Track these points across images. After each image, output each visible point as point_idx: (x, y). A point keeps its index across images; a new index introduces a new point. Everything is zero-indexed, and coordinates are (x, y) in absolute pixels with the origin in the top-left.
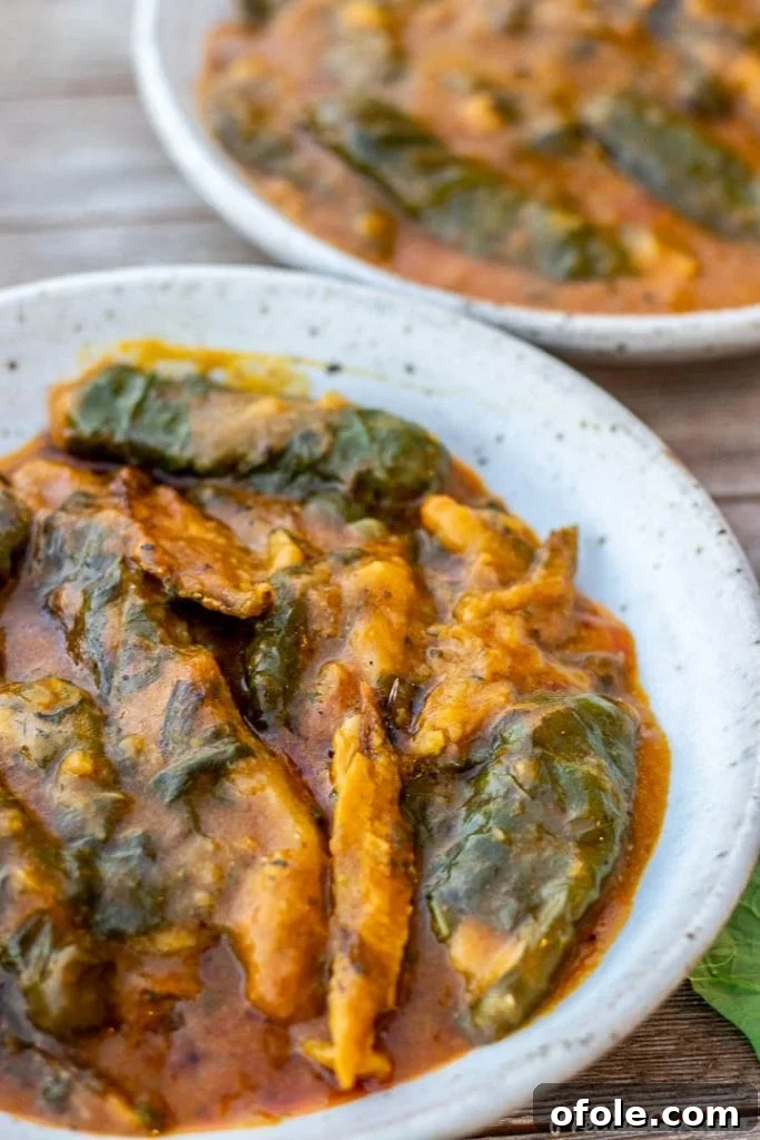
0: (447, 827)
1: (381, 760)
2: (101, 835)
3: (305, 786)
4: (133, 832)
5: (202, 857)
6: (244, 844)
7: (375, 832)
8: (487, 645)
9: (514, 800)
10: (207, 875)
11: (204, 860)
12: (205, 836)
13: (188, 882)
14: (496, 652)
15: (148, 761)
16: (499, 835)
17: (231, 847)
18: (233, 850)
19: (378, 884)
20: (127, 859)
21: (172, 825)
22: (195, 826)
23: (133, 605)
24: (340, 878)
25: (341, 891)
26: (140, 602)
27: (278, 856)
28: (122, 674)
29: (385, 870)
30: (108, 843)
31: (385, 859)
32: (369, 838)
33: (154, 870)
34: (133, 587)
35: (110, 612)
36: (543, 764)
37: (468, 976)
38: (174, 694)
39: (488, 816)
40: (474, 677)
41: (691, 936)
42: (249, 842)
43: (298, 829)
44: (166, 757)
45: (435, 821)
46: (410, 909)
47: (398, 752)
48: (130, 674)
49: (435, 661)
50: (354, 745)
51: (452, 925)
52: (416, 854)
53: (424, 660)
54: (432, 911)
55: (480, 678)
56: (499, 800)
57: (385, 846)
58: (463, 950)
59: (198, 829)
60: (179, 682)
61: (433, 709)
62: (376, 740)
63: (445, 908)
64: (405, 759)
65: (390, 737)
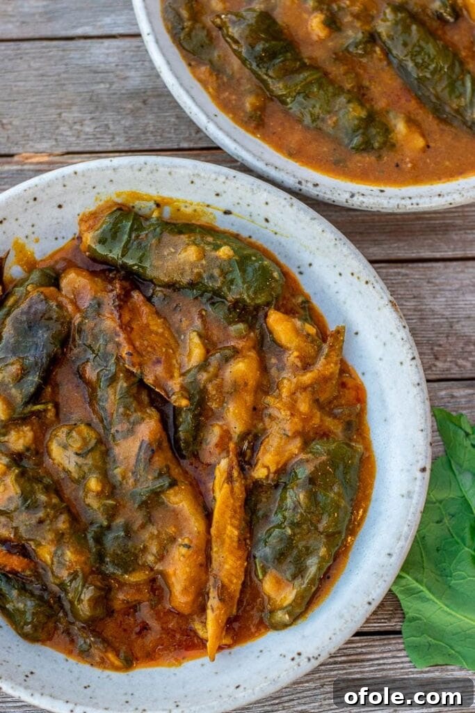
0: (266, 516)
1: (237, 484)
2: (105, 523)
3: (201, 493)
4: (120, 521)
5: (152, 537)
6: (171, 530)
7: (232, 525)
8: (292, 415)
9: (297, 513)
10: (154, 548)
11: (153, 540)
12: (153, 525)
13: (145, 549)
14: (296, 420)
15: (127, 483)
16: (289, 531)
17: (166, 531)
18: (166, 533)
19: (231, 552)
20: (117, 538)
21: (139, 518)
22: (149, 520)
23: (121, 387)
24: (215, 549)
25: (214, 555)
26: (125, 385)
27: (186, 541)
28: (116, 428)
29: (235, 544)
30: (109, 528)
31: (236, 539)
32: (229, 527)
33: (130, 544)
34: (121, 375)
35: (110, 391)
36: (312, 496)
37: (270, 598)
38: (140, 447)
39: (285, 518)
40: (285, 434)
41: (370, 603)
42: (173, 529)
43: (197, 524)
44: (136, 481)
45: (260, 513)
46: (246, 564)
47: (245, 478)
48: (120, 430)
49: (267, 420)
50: (225, 475)
51: (265, 573)
52: (250, 534)
53: (262, 420)
54: (255, 564)
55: (288, 436)
56: (291, 511)
57: (236, 533)
58: (268, 586)
59: (150, 521)
60: (143, 440)
61: (264, 454)
62: (235, 474)
63: (261, 565)
64: (249, 481)
65: (242, 469)
